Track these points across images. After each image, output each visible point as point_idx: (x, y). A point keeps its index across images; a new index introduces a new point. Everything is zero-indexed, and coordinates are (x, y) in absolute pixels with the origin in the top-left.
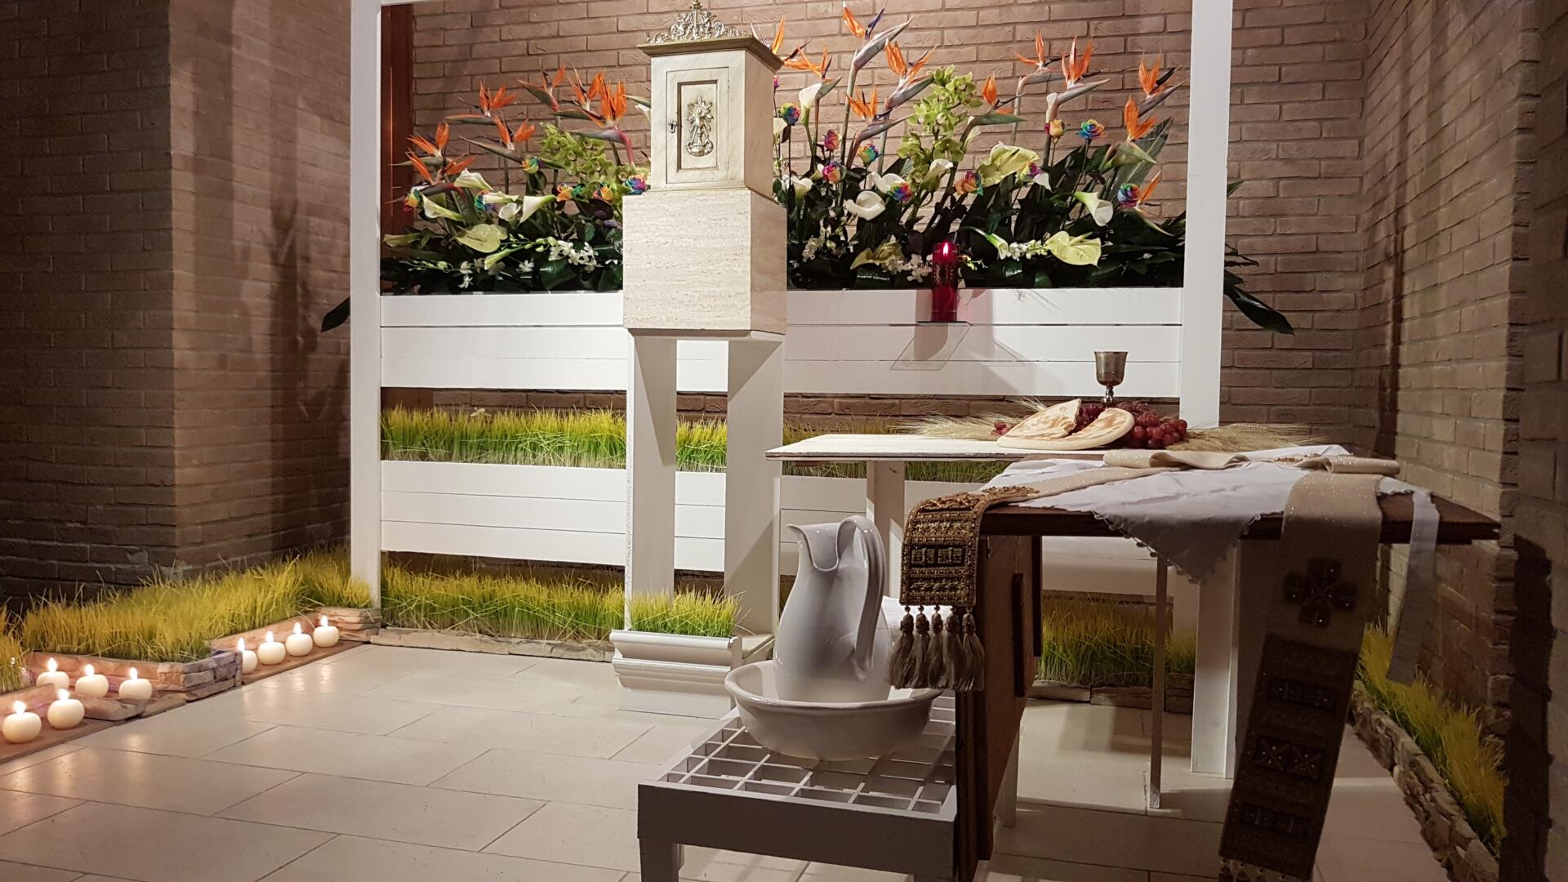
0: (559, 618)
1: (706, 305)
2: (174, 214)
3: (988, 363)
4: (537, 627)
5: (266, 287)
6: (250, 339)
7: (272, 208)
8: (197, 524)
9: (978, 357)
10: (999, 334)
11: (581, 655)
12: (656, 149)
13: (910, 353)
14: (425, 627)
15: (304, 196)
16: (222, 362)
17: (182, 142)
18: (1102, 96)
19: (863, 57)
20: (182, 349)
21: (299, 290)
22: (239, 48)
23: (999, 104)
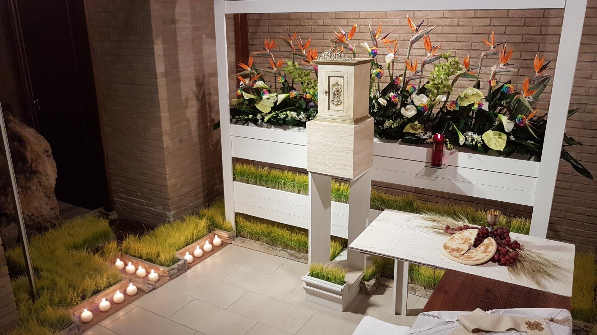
0: (294, 244)
1: (336, 167)
2: (159, 95)
3: (454, 181)
4: (286, 246)
5: (195, 109)
6: (190, 130)
7: (195, 80)
8: (177, 197)
9: (450, 178)
10: (460, 171)
11: (300, 260)
12: (320, 101)
13: (423, 173)
14: (250, 239)
15: (207, 71)
16: (181, 141)
17: (160, 67)
18: (530, 37)
19: (414, 40)
20: (167, 141)
21: (207, 106)
22: (179, 24)
23: (470, 69)
